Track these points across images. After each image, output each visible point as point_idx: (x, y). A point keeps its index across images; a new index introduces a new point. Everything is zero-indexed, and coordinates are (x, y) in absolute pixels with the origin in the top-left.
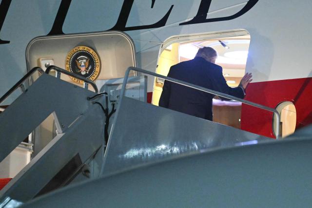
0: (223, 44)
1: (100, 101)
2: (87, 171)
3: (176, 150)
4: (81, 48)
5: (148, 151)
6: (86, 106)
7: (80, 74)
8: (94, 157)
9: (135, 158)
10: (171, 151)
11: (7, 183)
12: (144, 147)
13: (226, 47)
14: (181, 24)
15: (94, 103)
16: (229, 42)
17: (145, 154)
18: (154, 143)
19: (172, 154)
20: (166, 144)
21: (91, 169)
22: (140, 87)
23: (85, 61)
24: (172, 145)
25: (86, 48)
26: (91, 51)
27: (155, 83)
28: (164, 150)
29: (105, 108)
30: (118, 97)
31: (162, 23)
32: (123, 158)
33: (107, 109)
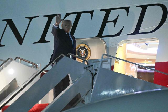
0: (146, 44)
1: (90, 69)
2: (84, 101)
3: (124, 92)
4: (82, 45)
5: (111, 92)
6: (83, 71)
7: (81, 57)
8: (87, 94)
9: (105, 95)
10: (122, 92)
11: (47, 105)
12: (110, 91)
13: (148, 46)
14: (127, 35)
15: (87, 70)
16: (149, 43)
17: (110, 94)
18: (114, 89)
19: (122, 94)
20: (120, 89)
21: (85, 100)
22: (108, 63)
23: (83, 51)
24: (122, 90)
25: (84, 45)
26: (86, 47)
27: (115, 62)
28: (119, 92)
29: (92, 72)
30: (98, 67)
31: (119, 34)
32: (100, 95)
33: (93, 73)
